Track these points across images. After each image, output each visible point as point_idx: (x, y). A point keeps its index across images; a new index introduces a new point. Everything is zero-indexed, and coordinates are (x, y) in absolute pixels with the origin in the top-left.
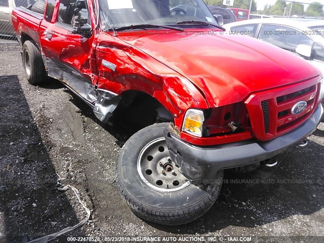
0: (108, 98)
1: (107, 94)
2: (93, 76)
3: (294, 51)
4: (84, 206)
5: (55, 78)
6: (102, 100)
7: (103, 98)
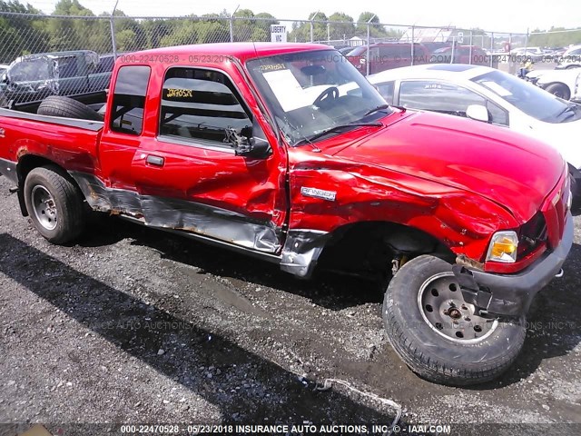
0: (308, 240)
1: (307, 235)
2: (275, 213)
3: (464, 114)
4: (375, 397)
5: (165, 226)
6: (296, 245)
7: (298, 241)
